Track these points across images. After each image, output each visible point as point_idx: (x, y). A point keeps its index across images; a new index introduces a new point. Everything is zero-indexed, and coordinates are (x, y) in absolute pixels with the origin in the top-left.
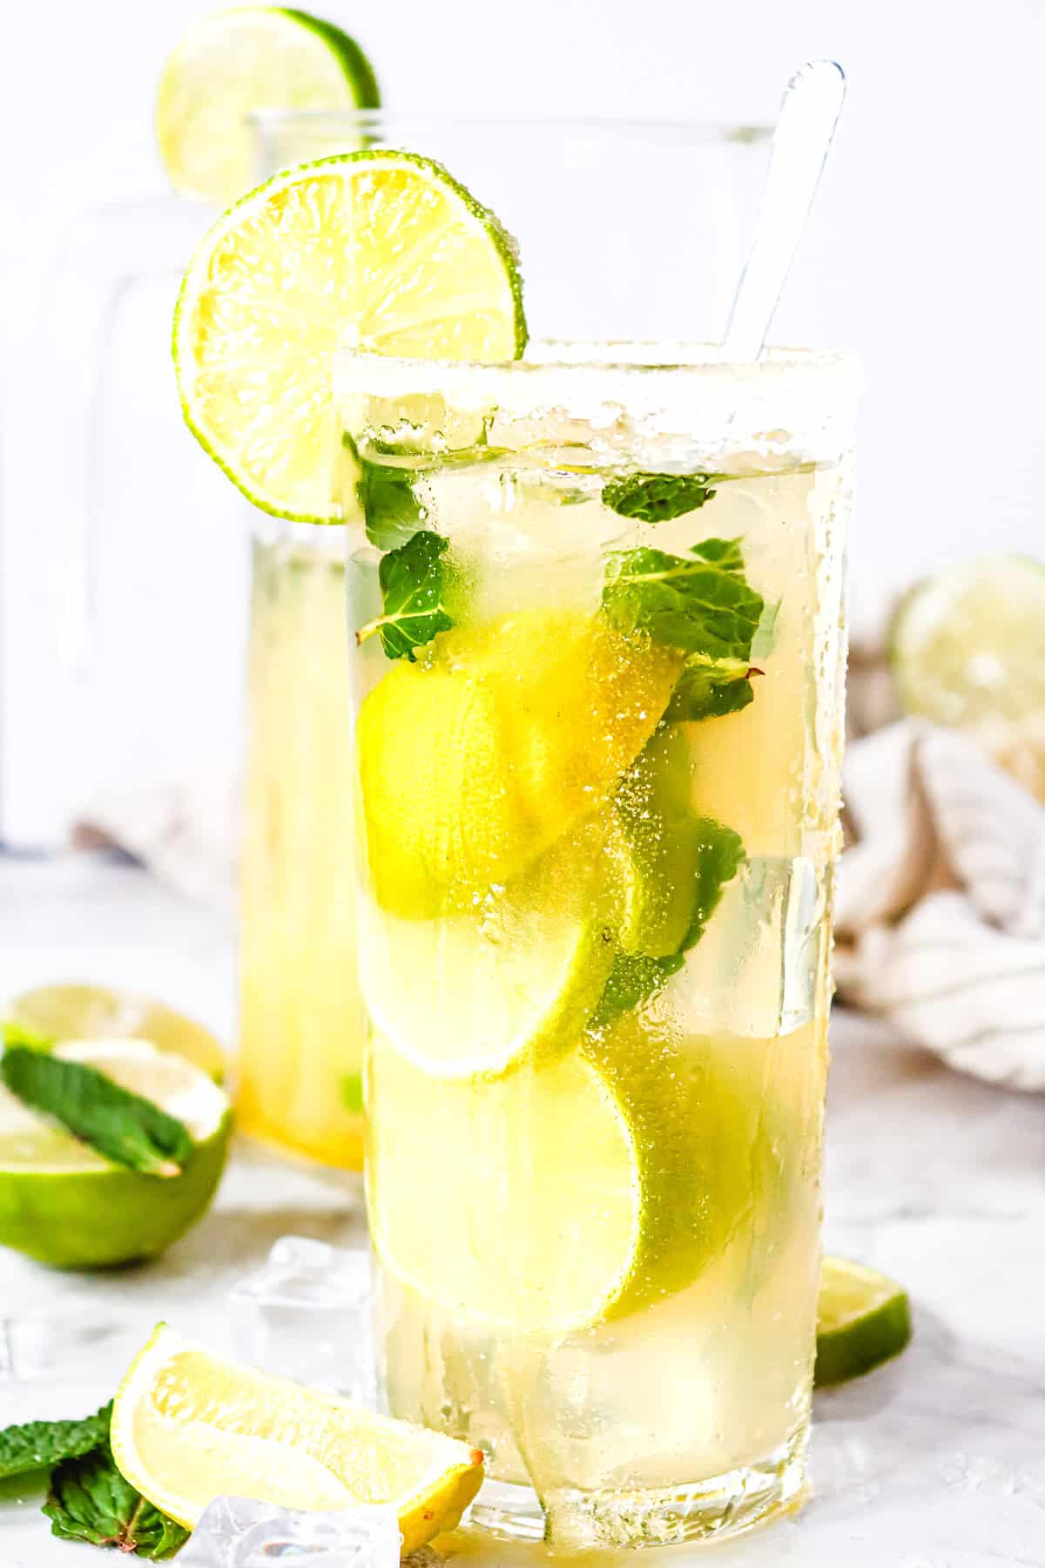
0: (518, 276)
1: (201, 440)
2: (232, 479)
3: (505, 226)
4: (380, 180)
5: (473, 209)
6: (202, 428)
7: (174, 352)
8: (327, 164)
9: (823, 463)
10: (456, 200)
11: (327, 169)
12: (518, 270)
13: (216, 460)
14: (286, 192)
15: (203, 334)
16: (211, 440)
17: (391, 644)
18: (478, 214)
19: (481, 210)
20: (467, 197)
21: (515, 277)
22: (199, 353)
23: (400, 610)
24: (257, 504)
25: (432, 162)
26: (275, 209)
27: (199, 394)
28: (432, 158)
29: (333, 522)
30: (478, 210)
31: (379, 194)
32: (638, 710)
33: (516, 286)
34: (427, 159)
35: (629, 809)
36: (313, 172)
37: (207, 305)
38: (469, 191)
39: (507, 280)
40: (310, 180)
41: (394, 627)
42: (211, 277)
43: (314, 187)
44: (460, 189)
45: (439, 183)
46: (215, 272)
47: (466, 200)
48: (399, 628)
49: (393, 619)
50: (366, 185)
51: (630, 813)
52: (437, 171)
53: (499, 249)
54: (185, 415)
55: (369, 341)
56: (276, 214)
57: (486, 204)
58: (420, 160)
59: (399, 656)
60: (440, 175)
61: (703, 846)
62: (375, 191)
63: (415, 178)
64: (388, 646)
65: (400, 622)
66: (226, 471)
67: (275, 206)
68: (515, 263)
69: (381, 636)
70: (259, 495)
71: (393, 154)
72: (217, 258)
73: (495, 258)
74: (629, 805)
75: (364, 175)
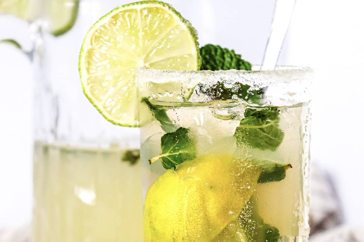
0: (198, 43)
1: (89, 99)
2: (101, 113)
3: (193, 26)
4: (150, 10)
5: (182, 20)
6: (90, 95)
7: (79, 69)
8: (131, 5)
9: (304, 103)
10: (176, 17)
11: (131, 7)
12: (198, 41)
13: (95, 106)
14: (117, 14)
15: (89, 63)
16: (93, 99)
17: (166, 164)
18: (184, 22)
19: (185, 20)
20: (180, 16)
21: (197, 43)
22: (88, 70)
23: (168, 152)
24: (109, 121)
25: (168, 5)
26: (114, 21)
27: (88, 84)
28: (167, 3)
29: (135, 126)
30: (184, 21)
31: (150, 15)
32: (248, 186)
33: (197, 46)
34: (166, 3)
35: (245, 219)
36: (126, 8)
37: (90, 54)
38: (181, 14)
39: (194, 44)
40: (125, 11)
41: (166, 158)
42: (92, 44)
43: (127, 14)
44: (177, 13)
45: (171, 12)
46: (93, 42)
47: (180, 17)
48: (169, 158)
49: (166, 155)
50: (145, 12)
51: (245, 220)
52: (170, 8)
53: (192, 34)
54: (84, 91)
55: (147, 65)
56: (114, 22)
57: (187, 19)
58: (164, 4)
59: (170, 168)
60: (171, 9)
61: (268, 231)
62: (149, 14)
63: (162, 10)
64: (165, 164)
65: (169, 156)
66: (98, 110)
67: (114, 20)
68: (197, 38)
69: (161, 161)
70: (110, 118)
71: (154, 2)
72: (94, 38)
73: (190, 37)
74: (245, 218)
75: (145, 9)
